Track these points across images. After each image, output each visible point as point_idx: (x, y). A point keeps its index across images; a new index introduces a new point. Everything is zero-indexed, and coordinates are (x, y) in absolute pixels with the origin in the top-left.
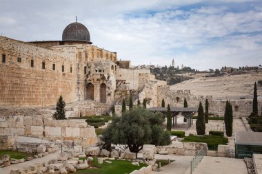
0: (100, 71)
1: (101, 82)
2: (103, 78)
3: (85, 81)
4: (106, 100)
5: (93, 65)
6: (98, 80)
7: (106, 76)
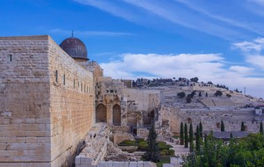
0: (112, 91)
1: (115, 103)
2: (117, 99)
3: (96, 102)
4: (120, 122)
5: (103, 85)
6: (111, 101)
7: (120, 97)
